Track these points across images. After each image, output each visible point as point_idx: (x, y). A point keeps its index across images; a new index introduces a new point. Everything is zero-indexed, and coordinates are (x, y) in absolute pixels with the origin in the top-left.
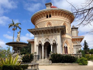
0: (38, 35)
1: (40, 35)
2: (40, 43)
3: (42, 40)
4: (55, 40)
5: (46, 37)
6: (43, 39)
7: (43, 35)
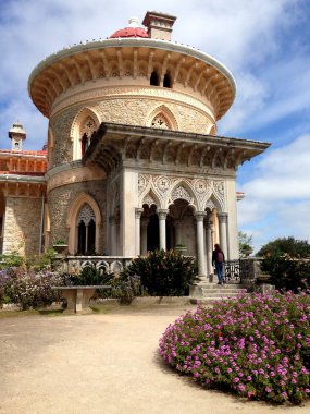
0: (141, 163)
1: (154, 164)
2: (150, 202)
3: (162, 187)
4: (218, 197)
5: (181, 180)
6: (164, 184)
7: (167, 166)
